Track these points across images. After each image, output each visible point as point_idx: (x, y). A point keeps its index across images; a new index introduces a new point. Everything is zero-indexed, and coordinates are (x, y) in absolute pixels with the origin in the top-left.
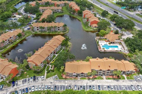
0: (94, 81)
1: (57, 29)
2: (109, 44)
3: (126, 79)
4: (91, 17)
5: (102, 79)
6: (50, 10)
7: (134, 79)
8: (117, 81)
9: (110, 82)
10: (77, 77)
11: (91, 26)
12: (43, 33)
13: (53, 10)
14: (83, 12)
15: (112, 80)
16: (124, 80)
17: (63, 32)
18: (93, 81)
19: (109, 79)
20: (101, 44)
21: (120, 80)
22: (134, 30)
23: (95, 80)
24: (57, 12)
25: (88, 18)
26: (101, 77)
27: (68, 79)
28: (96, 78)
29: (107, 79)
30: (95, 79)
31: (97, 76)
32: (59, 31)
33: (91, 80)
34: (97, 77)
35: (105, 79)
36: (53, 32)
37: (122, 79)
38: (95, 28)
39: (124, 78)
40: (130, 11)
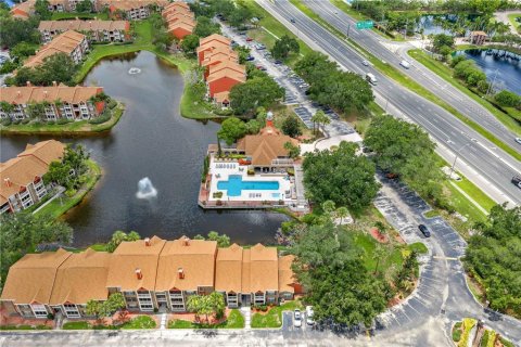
0: (115, 334)
1: (69, 113)
2: (250, 174)
3: (248, 327)
4: (218, 62)
5: (154, 325)
6: (74, 35)
7: (279, 326)
8: (210, 334)
9: (179, 338)
10: (52, 317)
11: (211, 99)
12: (13, 129)
13: (92, 32)
14: (202, 41)
15: (191, 331)
16: (238, 331)
17: (93, 123)
18: (110, 335)
19: (179, 325)
20: (218, 176)
21: (220, 330)
22: (373, 114)
23: (124, 331)
24: (106, 42)
25: (208, 67)
26: (153, 317)
27: (15, 328)
28: (127, 324)
29: (173, 328)
30: (121, 326)
31: (138, 312)
32: (77, 120)
33: (105, 331)
34: (133, 317)
35: (163, 327)
36: (52, 123)
37: (233, 326)
38: (223, 108)
39: (241, 324)
40: (392, 37)
